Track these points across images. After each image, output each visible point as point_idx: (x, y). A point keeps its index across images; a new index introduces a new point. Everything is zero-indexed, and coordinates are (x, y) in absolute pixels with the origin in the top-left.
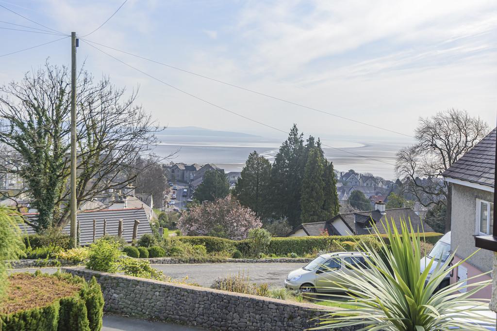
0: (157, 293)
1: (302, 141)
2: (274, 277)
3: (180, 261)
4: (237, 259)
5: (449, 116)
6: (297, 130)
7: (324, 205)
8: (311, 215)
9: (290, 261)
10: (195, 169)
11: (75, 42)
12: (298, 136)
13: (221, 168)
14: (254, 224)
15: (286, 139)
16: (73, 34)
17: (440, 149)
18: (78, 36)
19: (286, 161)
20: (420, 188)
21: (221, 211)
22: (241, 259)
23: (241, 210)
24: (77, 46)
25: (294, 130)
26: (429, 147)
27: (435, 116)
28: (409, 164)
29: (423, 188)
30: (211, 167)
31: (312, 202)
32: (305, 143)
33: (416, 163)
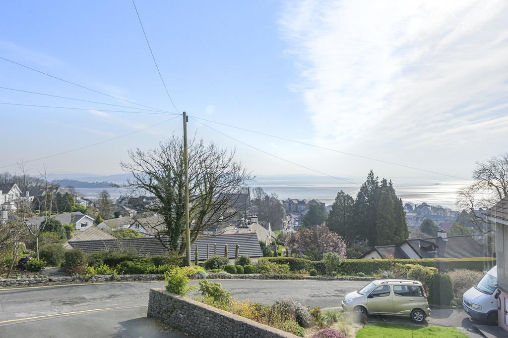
0: (208, 318)
1: (377, 183)
2: (340, 294)
3: (267, 277)
4: (313, 277)
5: (503, 159)
6: (373, 174)
7: (395, 232)
8: (385, 239)
9: (358, 280)
10: (305, 203)
11: (186, 119)
12: (374, 179)
13: (323, 202)
14: (340, 245)
15: (365, 181)
16: (184, 113)
17: (496, 187)
18: (187, 114)
19: (366, 198)
20: (479, 219)
21: (315, 235)
22: (316, 277)
23: (330, 234)
24: (187, 121)
25: (371, 174)
26: (485, 185)
27: (490, 160)
28: (468, 199)
29: (482, 219)
30: (315, 202)
31: (386, 229)
32: (380, 184)
33: (474, 198)
